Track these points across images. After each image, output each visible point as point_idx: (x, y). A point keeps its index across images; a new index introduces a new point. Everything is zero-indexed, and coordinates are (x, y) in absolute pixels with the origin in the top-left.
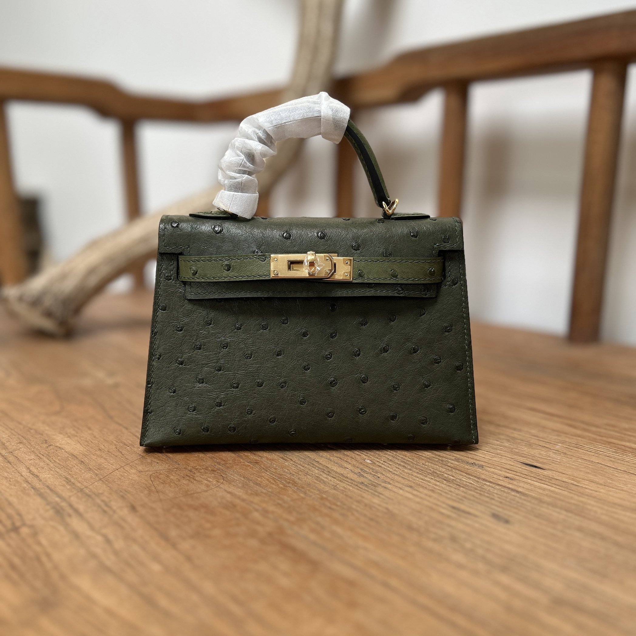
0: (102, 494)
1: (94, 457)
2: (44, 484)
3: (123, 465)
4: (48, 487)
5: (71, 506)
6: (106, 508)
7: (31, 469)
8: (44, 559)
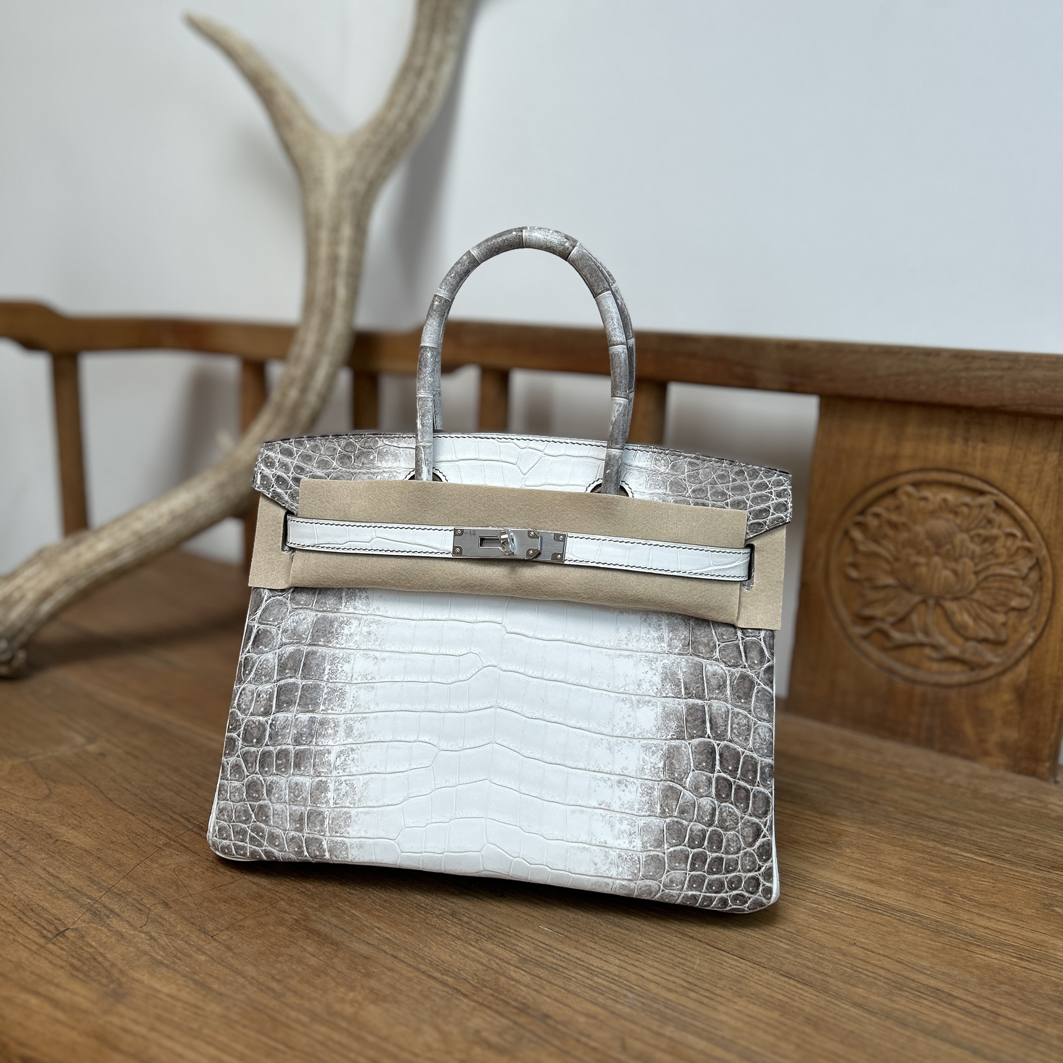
0: (131, 892)
1: (110, 852)
2: (69, 886)
3: (143, 859)
4: (73, 888)
5: (105, 906)
6: (140, 907)
7: (48, 869)
8: (100, 959)
